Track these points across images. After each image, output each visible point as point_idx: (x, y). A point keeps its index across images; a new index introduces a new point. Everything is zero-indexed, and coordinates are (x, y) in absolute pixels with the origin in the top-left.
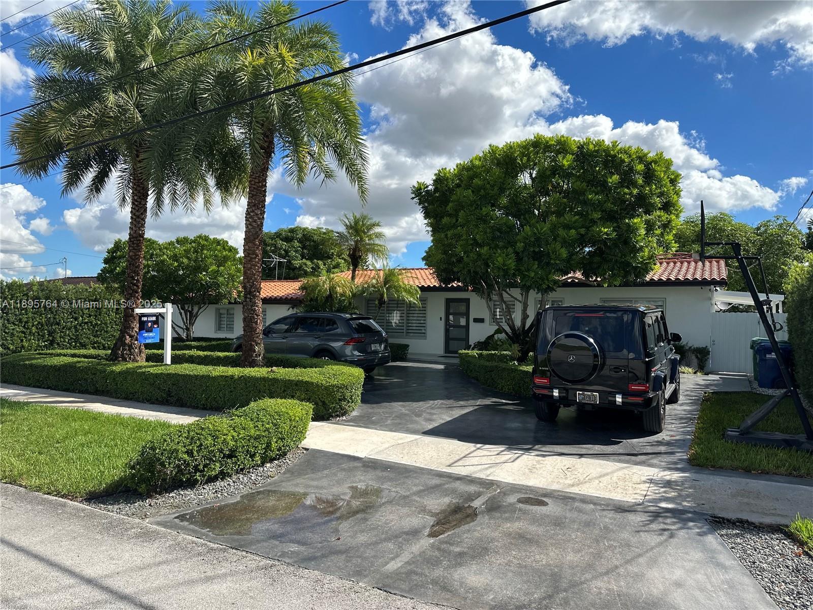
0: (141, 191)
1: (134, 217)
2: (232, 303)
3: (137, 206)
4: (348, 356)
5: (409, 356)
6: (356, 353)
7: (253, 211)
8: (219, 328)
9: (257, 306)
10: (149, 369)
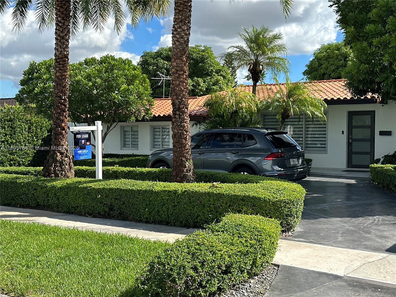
0: (65, 12)
1: (59, 38)
2: (140, 121)
3: (61, 27)
4: (268, 171)
5: (312, 171)
6: (276, 168)
7: (180, 27)
8: (124, 145)
9: (185, 122)
10: (90, 185)
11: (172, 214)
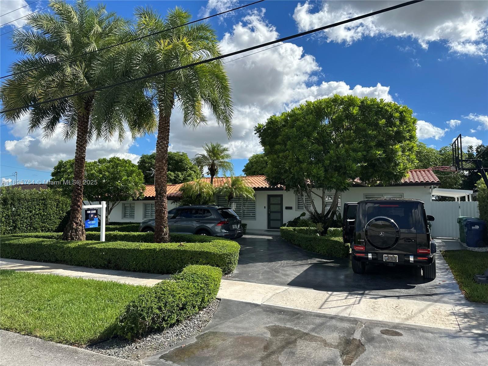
0: (84, 129)
1: (79, 146)
2: (135, 200)
3: (81, 139)
4: (218, 233)
5: (247, 231)
6: (224, 231)
7: (162, 142)
8: (124, 216)
9: (164, 202)
10: (95, 246)
11: (152, 265)
